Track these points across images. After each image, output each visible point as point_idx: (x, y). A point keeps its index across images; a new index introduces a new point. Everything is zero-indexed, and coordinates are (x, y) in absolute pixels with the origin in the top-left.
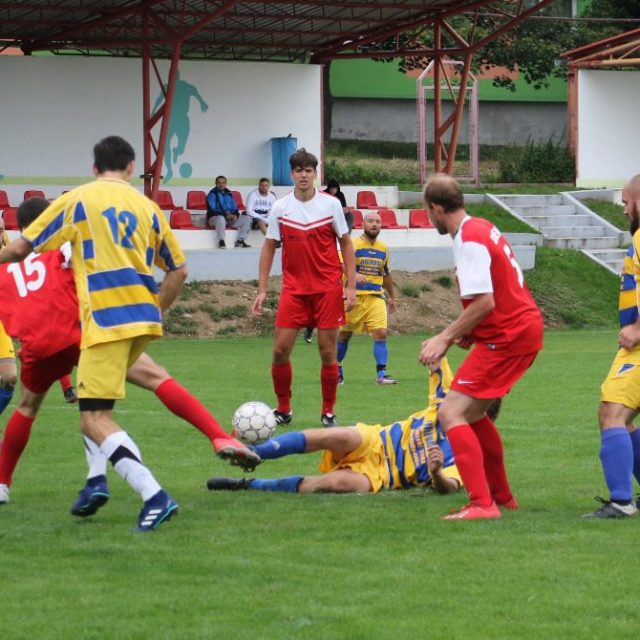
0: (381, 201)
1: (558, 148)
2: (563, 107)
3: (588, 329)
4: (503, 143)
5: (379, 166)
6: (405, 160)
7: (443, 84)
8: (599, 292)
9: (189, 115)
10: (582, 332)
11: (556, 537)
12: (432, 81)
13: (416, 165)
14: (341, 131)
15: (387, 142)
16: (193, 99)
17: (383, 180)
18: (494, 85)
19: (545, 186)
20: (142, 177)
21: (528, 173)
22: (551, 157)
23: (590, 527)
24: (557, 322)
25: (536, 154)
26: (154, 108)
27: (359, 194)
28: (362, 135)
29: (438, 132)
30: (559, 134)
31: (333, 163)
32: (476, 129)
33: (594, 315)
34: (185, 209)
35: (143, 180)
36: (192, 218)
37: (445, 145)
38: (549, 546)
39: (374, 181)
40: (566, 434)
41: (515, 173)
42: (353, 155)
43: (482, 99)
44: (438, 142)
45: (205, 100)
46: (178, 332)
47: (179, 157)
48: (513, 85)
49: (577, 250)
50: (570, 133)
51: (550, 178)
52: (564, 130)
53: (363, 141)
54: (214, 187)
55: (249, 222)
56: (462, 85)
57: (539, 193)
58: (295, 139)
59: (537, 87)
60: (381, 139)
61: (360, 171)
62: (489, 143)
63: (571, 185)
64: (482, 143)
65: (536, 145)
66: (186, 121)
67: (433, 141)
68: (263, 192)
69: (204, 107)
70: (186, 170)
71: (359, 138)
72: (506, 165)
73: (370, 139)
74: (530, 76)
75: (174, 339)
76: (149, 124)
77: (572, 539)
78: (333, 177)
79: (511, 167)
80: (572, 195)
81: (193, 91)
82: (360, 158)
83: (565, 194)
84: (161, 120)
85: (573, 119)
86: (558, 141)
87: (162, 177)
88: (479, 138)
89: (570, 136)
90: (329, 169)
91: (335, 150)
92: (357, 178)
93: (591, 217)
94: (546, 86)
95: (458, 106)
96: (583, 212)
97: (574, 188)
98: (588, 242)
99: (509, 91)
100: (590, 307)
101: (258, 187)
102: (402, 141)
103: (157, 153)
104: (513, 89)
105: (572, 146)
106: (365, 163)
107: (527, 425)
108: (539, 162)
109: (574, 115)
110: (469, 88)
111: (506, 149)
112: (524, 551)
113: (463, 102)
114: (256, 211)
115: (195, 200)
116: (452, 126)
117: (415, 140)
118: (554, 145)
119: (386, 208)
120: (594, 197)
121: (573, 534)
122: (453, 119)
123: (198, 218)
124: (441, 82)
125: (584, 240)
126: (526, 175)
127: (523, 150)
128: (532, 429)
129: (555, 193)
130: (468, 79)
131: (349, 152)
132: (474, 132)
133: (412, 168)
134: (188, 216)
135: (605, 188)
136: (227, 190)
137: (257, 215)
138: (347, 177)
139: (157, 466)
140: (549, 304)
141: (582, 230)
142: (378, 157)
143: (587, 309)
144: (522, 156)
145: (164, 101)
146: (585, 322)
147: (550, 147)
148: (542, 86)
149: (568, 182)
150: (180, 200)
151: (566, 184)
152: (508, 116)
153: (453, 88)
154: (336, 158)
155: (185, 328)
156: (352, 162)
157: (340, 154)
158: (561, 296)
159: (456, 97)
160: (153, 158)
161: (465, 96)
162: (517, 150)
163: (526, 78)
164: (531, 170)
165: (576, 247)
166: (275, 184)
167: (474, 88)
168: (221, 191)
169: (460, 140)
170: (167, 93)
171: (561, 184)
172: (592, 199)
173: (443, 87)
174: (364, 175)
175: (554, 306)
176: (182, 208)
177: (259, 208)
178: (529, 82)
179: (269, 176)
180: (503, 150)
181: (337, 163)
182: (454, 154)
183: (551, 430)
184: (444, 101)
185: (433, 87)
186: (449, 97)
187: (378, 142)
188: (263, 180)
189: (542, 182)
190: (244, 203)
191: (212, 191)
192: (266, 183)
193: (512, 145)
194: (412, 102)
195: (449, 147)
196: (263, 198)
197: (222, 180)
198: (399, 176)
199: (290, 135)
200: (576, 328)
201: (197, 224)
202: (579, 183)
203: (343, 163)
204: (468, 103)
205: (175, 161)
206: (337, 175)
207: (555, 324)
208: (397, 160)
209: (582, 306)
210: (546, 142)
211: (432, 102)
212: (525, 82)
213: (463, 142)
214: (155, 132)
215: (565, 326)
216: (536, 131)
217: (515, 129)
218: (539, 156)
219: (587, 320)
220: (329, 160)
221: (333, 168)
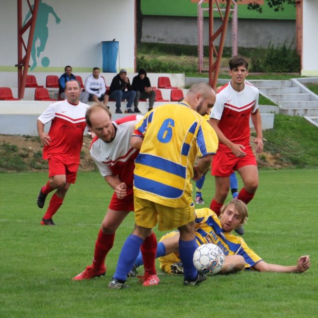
0: (173, 83)
1: (290, 50)
2: (293, 23)
3: (308, 168)
4: (254, 46)
5: (173, 61)
6: (189, 57)
7: (215, 7)
8: (316, 144)
9: (48, 25)
10: (304, 170)
11: (283, 304)
12: (208, 5)
13: (196, 60)
14: (148, 37)
15: (178, 45)
16: (50, 15)
17: (175, 69)
18: (248, 8)
19: (280, 75)
20: (16, 66)
21: (270, 66)
22: (285, 56)
23: (305, 298)
24: (288, 163)
25: (275, 54)
26: (24, 21)
27: (159, 78)
28: (162, 40)
29: (211, 39)
30: (290, 41)
31: (142, 58)
32: (236, 37)
33: (311, 159)
34: (45, 87)
35: (17, 68)
36: (49, 93)
37: (216, 47)
38: (279, 309)
39: (169, 70)
40: (292, 236)
41: (261, 66)
42: (155, 53)
43: (241, 17)
44: (211, 45)
45: (58, 16)
46: (39, 168)
47: (41, 53)
48: (261, 9)
49: (301, 117)
50: (297, 40)
51: (284, 70)
52: (294, 39)
53: (162, 44)
54: (64, 73)
55: (87, 96)
56: (227, 8)
57: (277, 79)
58: (118, 42)
59: (276, 10)
60: (174, 43)
61: (160, 63)
62: (245, 47)
63: (297, 74)
64: (240, 46)
65: (275, 48)
66: (46, 29)
67: (207, 44)
68: (96, 76)
69: (58, 20)
70: (46, 62)
71: (160, 42)
72: (256, 61)
73: (167, 43)
74: (271, 3)
75: (37, 172)
76: (21, 31)
77: (294, 305)
78: (142, 67)
79: (258, 62)
80: (298, 80)
81: (50, 10)
82: (160, 55)
83: (294, 80)
84: (29, 28)
85: (299, 31)
86: (289, 45)
87: (29, 66)
88: (238, 43)
89: (297, 42)
90: (139, 62)
91: (144, 50)
92: (157, 69)
93: (310, 95)
94: (282, 9)
95: (224, 22)
96: (306, 92)
97: (300, 76)
98: (308, 111)
99: (258, 12)
100: (310, 154)
101: (92, 73)
102: (188, 44)
103: (26, 50)
104: (260, 11)
105: (299, 48)
106: (163, 58)
107: (266, 230)
108: (277, 58)
109: (300, 29)
110: (231, 10)
111: (256, 50)
112: (262, 313)
113: (228, 19)
114: (92, 89)
115: (52, 81)
116: (220, 35)
117: (196, 44)
118: (287, 48)
119: (177, 88)
120: (313, 83)
121: (294, 302)
122: (221, 30)
123: (53, 93)
124: (213, 6)
125: (306, 110)
126: (269, 67)
127: (266, 51)
128: (270, 233)
129: (287, 79)
130: (231, 4)
131: (152, 51)
132: (234, 39)
133: (194, 62)
134: (47, 92)
136: (72, 75)
137: (92, 92)
138: (151, 67)
139: (23, 255)
140: (283, 152)
141: (305, 104)
142: (172, 55)
143: (308, 155)
144: (266, 55)
145: (31, 16)
146: (306, 164)
147: (284, 49)
148: (280, 9)
149: (296, 72)
150: (41, 81)
151: (295, 74)
152: (257, 29)
153: (221, 10)
154: (145, 55)
155: (44, 166)
156: (154, 57)
157: (147, 52)
158: (290, 146)
159: (223, 16)
160: (24, 53)
161: (229, 15)
162: (263, 51)
163: (269, 4)
164: (272, 64)
165: (300, 115)
166: (104, 71)
167: (235, 10)
168: (68, 76)
169: (226, 44)
170: (33, 11)
171: (291, 73)
172: (311, 84)
173: (215, 9)
174: (163, 66)
175: (286, 153)
176: (42, 87)
177: (93, 87)
178: (271, 6)
179: (100, 66)
180: (254, 51)
181: (145, 58)
182: (221, 53)
183: (282, 233)
184: (215, 19)
185: (208, 9)
186: (218, 16)
187: (172, 44)
188: (95, 69)
189: (279, 72)
190: (84, 84)
191: (62, 76)
192: (97, 70)
193: (259, 48)
194: (195, 19)
195: (218, 48)
196: (96, 81)
197: (69, 69)
198: (185, 67)
199: (114, 40)
200: (300, 168)
201: (53, 97)
202: (303, 73)
203: (148, 58)
204: (231, 20)
205: (38, 56)
206: (145, 66)
207: (286, 165)
208: (185, 57)
209: (304, 153)
210: (281, 46)
211: (207, 19)
212: (268, 6)
213: (228, 46)
214: (26, 36)
215: (293, 166)
216: (276, 38)
217: (262, 38)
218: (277, 55)
219: (307, 162)
220: (140, 56)
221: (142, 61)
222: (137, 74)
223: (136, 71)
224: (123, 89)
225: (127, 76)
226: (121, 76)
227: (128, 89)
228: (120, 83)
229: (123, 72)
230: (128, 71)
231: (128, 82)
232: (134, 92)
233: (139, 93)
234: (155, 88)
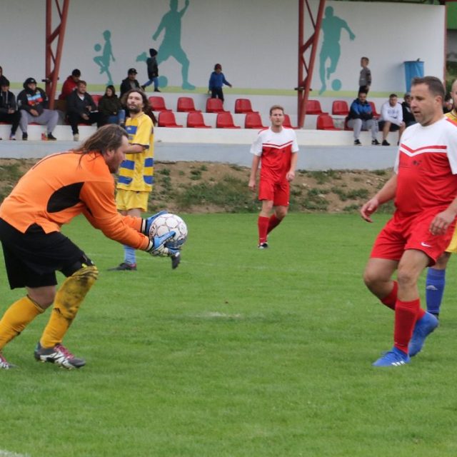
9: (340, 42)
16: (343, 31)
20: (296, 89)
34: (330, 114)
35: (297, 92)
36: (335, 121)
46: (313, 208)
47: (331, 75)
58: (422, 62)
66: (338, 47)
69: (352, 37)
76: (302, 49)
81: (344, 24)
84: (311, 46)
87: (311, 90)
103: (307, 71)
115: (339, 108)
123: (340, 122)
134: (331, 119)
145: (314, 32)
150: (326, 107)
155: (318, 206)
160: (305, 75)
170: (316, 25)
176: (327, 114)
188: (392, 96)
190: (378, 112)
192: (394, 98)
196: (392, 108)
199: (418, 60)
201: (339, 126)
205: (328, 78)
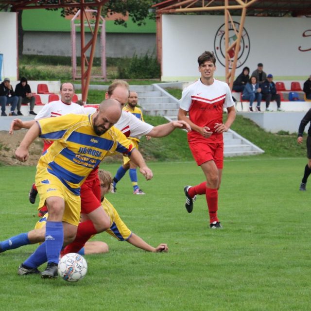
0: (51, 90)
1: (151, 59)
2: (154, 36)
3: (168, 161)
4: (120, 56)
5: (50, 70)
6: (64, 66)
7: (86, 23)
8: (175, 140)
10: (165, 163)
11: (146, 278)
12: (80, 21)
13: (70, 69)
14: (29, 50)
15: (55, 56)
17: (52, 77)
18: (115, 23)
19: (143, 81)
21: (134, 73)
22: (147, 64)
23: (165, 272)
24: (151, 157)
25: (138, 62)
27: (38, 85)
28: (40, 52)
29: (83, 50)
30: (152, 51)
31: (24, 68)
32: (104, 48)
33: (171, 153)
37: (87, 58)
38: (141, 283)
39: (47, 78)
40: (154, 220)
41: (127, 73)
42: (35, 64)
43: (108, 31)
44: (83, 56)
48: (126, 24)
49: (162, 117)
50: (157, 51)
51: (147, 76)
52: (154, 49)
53: (41, 56)
56: (96, 24)
57: (140, 84)
58: (2, 55)
59: (139, 25)
60: (51, 55)
61: (39, 72)
62: (113, 57)
63: (158, 80)
64: (108, 56)
65: (138, 57)
67: (79, 55)
71: (39, 54)
72: (122, 69)
73: (45, 54)
74: (135, 18)
77: (155, 278)
78: (24, 76)
79: (124, 70)
80: (159, 85)
82: (39, 65)
83: (156, 85)
85: (159, 43)
86: (151, 55)
88: (106, 54)
89: (158, 52)
90: (21, 72)
91: (25, 61)
92: (37, 77)
93: (170, 98)
94: (145, 24)
95: (94, 36)
96: (165, 95)
97: (160, 82)
98: (168, 112)
99: (124, 27)
100: (170, 149)
102: (63, 56)
104: (125, 26)
105: (159, 58)
106: (42, 68)
107: (131, 215)
108: (140, 67)
109: (160, 40)
110: (100, 25)
111: (122, 60)
112: (127, 286)
113: (97, 33)
116: (90, 47)
117: (70, 55)
118: (149, 57)
119: (53, 94)
120: (171, 87)
121: (155, 276)
122: (91, 43)
124: (85, 21)
125: (166, 111)
126: (133, 74)
127: (131, 60)
128: (134, 217)
129: (149, 84)
130: (100, 20)
131: (33, 61)
132: (103, 50)
133: (69, 71)
135: (177, 81)
138: (32, 76)
140: (146, 147)
141: (165, 106)
142: (50, 65)
143: (168, 150)
144: (131, 64)
146: (166, 157)
147: (146, 58)
148: (142, 24)
149: (157, 78)
151: (156, 79)
152: (123, 41)
153: (91, 25)
154: (26, 65)
156: (34, 67)
157: (28, 63)
158: (153, 142)
159: (93, 31)
161: (98, 30)
162: (128, 60)
163: (133, 19)
164: (136, 72)
165: (161, 115)
167: (103, 25)
169: (96, 54)
171: (153, 79)
172: (170, 88)
173: (86, 25)
174: (41, 75)
175: (149, 148)
178: (135, 22)
180: (120, 60)
181: (26, 68)
182: (92, 62)
183: (145, 217)
184: (86, 33)
185: (80, 25)
186: (89, 30)
187: (50, 56)
189: (142, 78)
193: (125, 57)
194: (68, 33)
195: (89, 59)
198: (61, 75)
200: (161, 161)
202: (163, 78)
203: (29, 68)
204: (100, 35)
206: (26, 74)
207: (150, 159)
208: (60, 66)
209: (165, 148)
210: (144, 56)
211: (79, 34)
212: (132, 22)
213: (98, 56)
215: (155, 160)
216: (138, 49)
217: (127, 49)
218: (140, 64)
219: (168, 156)
220: (21, 67)
221: (23, 71)
222: (19, 82)
223: (19, 80)
224: (7, 95)
225: (11, 83)
226: (5, 84)
227: (11, 94)
228: (5, 90)
229: (7, 81)
230: (11, 80)
231: (11, 89)
232: (17, 98)
233: (21, 98)
234: (35, 93)
